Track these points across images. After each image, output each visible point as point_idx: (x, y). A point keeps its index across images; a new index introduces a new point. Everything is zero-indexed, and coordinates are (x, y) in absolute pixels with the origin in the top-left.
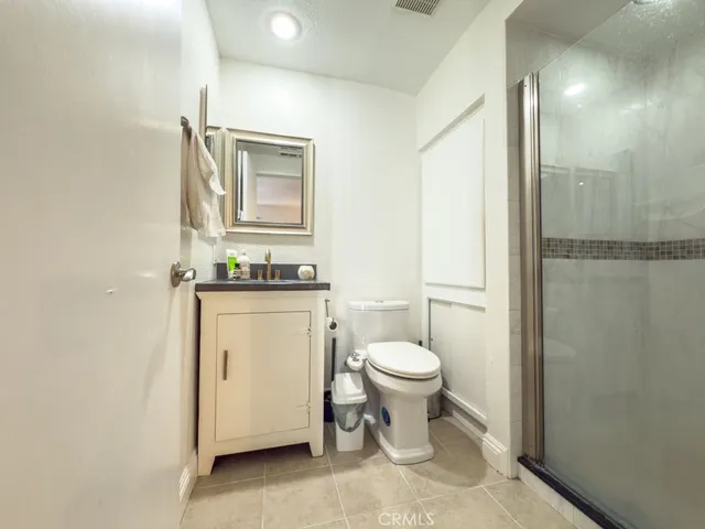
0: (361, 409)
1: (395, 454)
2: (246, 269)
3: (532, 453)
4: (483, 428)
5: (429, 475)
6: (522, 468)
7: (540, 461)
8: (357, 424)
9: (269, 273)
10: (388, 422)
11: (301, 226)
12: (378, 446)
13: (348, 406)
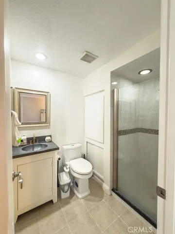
0: (69, 184)
1: (80, 196)
2: (25, 141)
3: (115, 188)
4: (103, 181)
5: (90, 200)
6: (113, 192)
7: (117, 190)
8: (68, 190)
9: (34, 141)
10: (77, 186)
11: (46, 122)
12: (74, 194)
13: (65, 185)
